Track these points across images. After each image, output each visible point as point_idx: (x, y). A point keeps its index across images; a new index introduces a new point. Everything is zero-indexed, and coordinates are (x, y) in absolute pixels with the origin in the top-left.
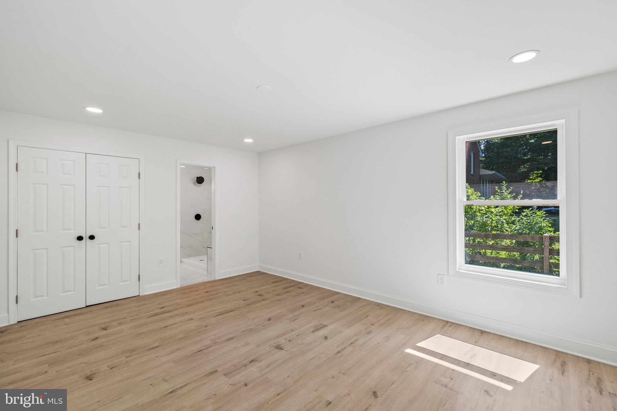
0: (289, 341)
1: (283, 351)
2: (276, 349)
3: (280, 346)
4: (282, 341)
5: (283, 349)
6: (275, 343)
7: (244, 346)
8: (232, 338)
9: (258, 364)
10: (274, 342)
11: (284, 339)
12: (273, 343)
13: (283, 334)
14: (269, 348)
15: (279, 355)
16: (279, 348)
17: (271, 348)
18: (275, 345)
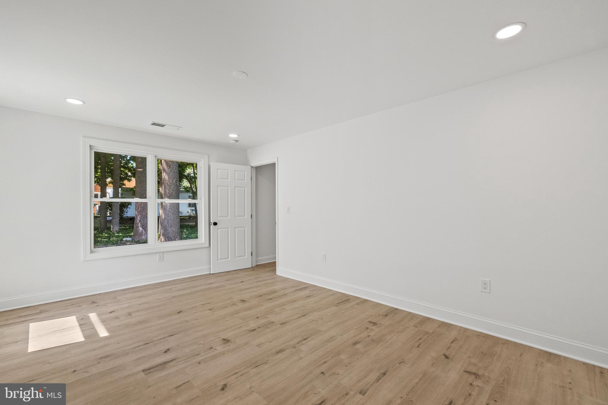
0: (211, 348)
1: (223, 338)
2: (229, 339)
3: (224, 342)
4: (220, 349)
5: (223, 339)
6: (229, 345)
7: (262, 344)
8: (278, 353)
9: (248, 328)
10: (229, 347)
11: (217, 350)
12: (231, 346)
13: (215, 357)
14: (237, 341)
15: (228, 335)
16: (226, 341)
17: (234, 341)
18: (229, 344)
